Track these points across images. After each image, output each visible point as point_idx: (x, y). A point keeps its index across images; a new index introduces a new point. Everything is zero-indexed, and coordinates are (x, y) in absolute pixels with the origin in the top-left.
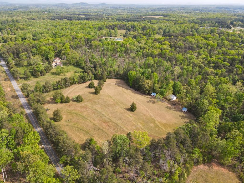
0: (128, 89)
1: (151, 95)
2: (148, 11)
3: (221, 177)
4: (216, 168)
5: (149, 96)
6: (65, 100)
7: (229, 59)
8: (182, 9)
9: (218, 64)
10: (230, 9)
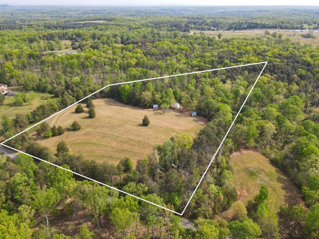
0: (123, 107)
1: (152, 108)
2: (79, 14)
3: (251, 157)
4: (245, 152)
5: (152, 110)
6: (57, 131)
7: (208, 61)
8: (123, 12)
9: (201, 67)
10: (175, 10)
